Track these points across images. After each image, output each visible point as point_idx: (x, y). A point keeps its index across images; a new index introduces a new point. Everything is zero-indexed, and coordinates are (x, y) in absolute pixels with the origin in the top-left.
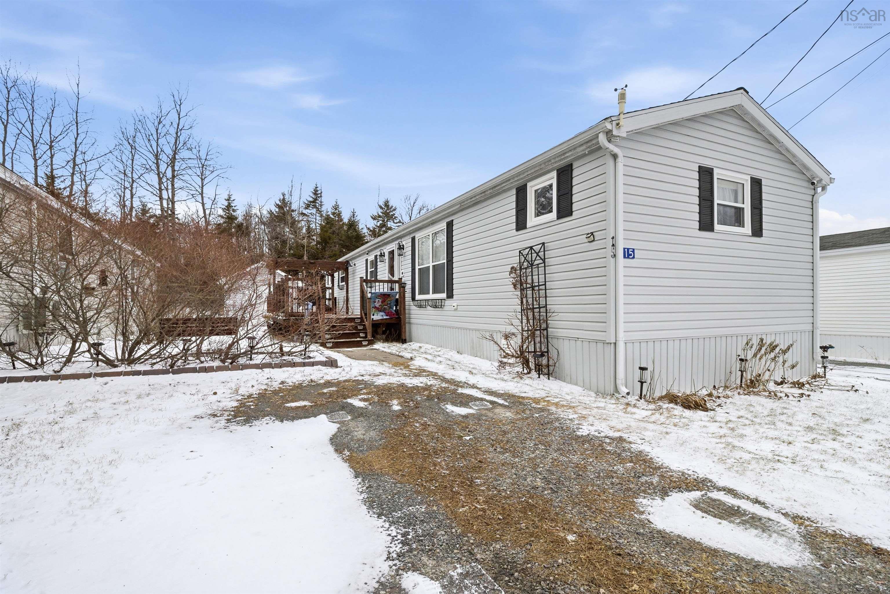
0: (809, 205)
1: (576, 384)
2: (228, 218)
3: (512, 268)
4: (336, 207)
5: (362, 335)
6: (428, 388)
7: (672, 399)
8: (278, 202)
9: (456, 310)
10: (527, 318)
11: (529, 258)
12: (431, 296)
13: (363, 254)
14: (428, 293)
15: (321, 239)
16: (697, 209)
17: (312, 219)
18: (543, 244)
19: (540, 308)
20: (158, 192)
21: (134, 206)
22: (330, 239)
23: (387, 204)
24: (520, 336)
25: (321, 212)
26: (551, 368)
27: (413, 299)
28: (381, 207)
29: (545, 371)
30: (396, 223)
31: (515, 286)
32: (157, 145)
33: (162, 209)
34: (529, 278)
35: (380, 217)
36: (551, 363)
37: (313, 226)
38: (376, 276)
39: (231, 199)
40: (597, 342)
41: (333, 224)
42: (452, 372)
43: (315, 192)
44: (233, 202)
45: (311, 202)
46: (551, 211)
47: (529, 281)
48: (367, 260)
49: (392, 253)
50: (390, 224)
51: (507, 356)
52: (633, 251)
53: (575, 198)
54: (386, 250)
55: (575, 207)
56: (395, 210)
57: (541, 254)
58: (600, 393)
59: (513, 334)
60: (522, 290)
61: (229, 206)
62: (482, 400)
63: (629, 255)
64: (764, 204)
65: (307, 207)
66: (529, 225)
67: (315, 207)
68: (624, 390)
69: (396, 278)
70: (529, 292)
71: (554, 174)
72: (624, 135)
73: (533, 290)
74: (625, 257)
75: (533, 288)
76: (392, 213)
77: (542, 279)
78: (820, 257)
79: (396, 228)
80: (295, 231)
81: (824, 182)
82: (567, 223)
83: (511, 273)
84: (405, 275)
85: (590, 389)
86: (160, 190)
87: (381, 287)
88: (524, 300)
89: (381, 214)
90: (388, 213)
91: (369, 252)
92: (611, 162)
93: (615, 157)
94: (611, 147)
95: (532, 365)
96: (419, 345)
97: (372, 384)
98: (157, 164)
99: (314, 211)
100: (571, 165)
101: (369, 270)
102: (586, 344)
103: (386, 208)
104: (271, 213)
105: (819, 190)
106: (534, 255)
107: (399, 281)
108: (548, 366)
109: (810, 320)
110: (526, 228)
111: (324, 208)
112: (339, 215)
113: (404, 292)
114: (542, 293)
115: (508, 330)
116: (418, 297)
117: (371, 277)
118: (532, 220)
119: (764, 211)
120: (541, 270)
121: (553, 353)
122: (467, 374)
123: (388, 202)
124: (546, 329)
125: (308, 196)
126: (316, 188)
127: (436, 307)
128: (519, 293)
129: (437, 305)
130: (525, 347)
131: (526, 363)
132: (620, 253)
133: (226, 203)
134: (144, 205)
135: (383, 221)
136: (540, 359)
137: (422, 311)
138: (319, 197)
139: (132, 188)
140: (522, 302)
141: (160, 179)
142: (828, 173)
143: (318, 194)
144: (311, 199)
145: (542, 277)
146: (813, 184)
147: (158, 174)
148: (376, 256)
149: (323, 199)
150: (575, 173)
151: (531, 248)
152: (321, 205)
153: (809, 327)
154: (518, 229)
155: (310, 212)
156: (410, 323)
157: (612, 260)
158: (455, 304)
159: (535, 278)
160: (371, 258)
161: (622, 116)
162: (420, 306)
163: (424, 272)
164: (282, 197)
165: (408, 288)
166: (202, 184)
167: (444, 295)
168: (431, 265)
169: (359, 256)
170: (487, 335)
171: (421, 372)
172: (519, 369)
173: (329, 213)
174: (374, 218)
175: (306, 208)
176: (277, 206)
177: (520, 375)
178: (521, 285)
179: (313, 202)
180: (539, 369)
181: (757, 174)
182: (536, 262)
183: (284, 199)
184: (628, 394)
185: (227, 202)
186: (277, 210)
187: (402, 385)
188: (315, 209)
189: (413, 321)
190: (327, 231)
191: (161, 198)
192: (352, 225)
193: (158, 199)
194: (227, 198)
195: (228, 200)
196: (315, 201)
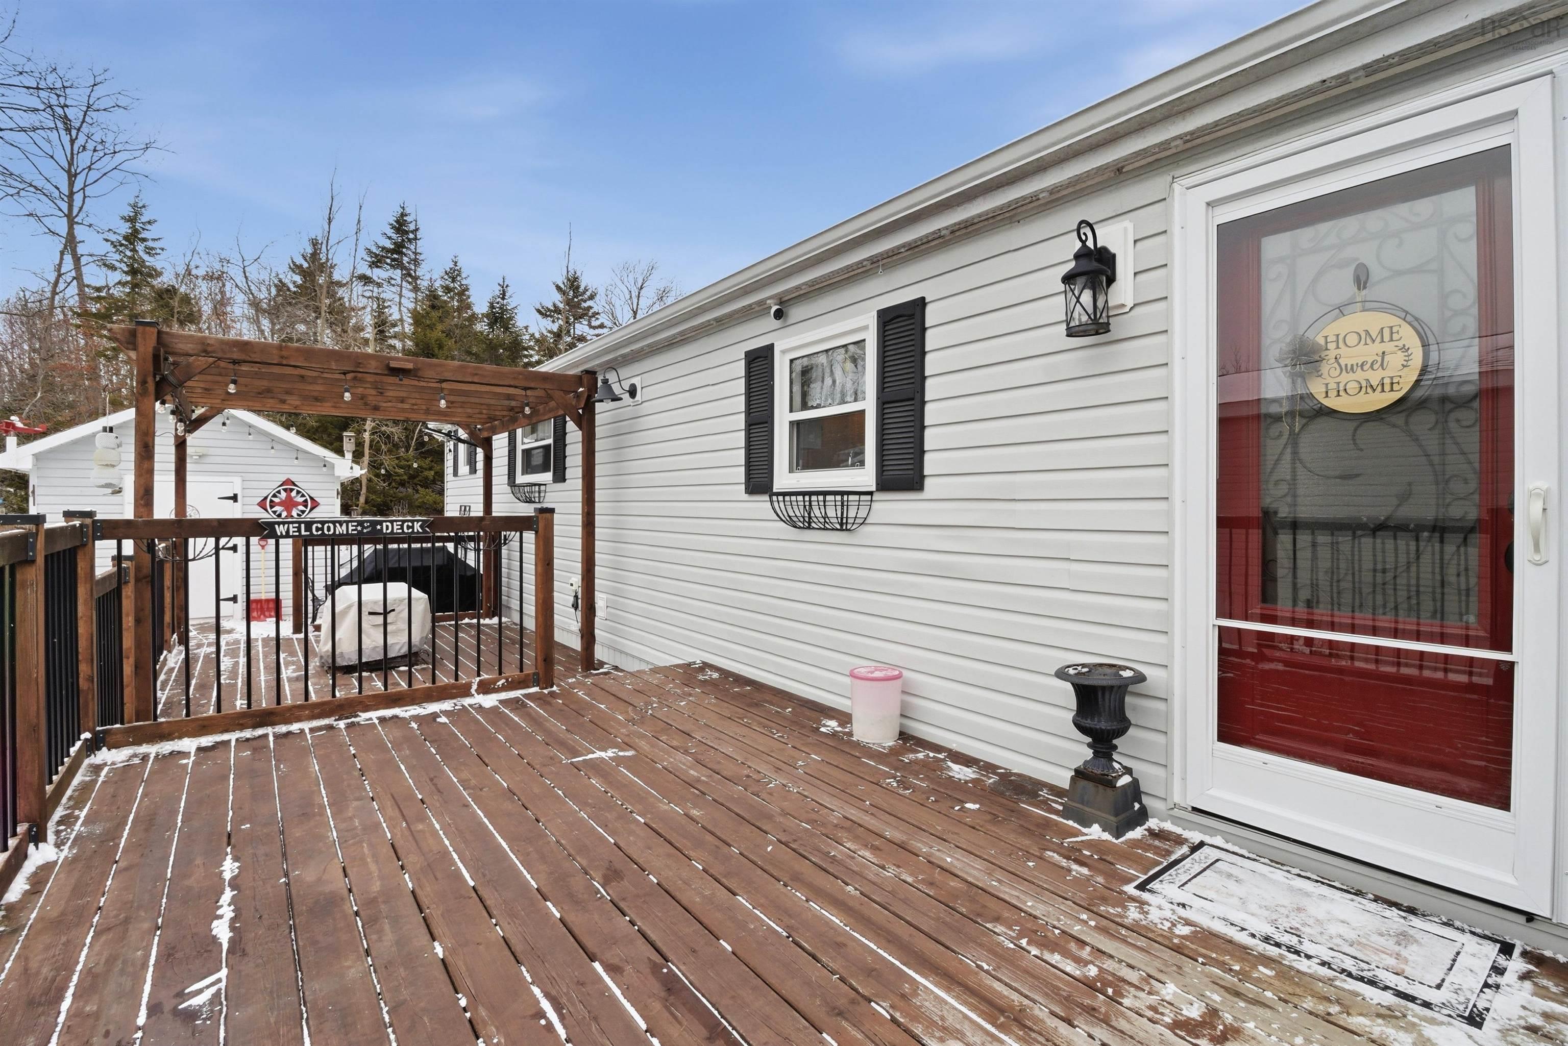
2: (132, 271)
4: (454, 274)
8: (300, 261)
15: (417, 345)
23: (574, 285)
25: (416, 278)
28: (559, 289)
30: (594, 328)
35: (557, 310)
37: (392, 312)
39: (144, 219)
41: (445, 314)
43: (400, 226)
44: (148, 227)
45: (385, 249)
50: (580, 329)
56: (592, 297)
61: (133, 237)
65: (377, 262)
67: (397, 265)
76: (584, 305)
79: (595, 338)
89: (561, 306)
90: (578, 305)
99: (397, 274)
103: (571, 293)
104: (278, 284)
111: (422, 272)
112: (463, 293)
123: (576, 279)
126: (403, 215)
133: (125, 228)
135: (566, 320)
138: (410, 240)
143: (407, 232)
144: (389, 245)
149: (422, 247)
152: (416, 262)
155: (383, 275)
164: (309, 249)
173: (437, 284)
174: (544, 313)
175: (374, 265)
179: (393, 251)
183: (314, 253)
185: (128, 224)
186: (298, 279)
188: (399, 271)
192: (501, 317)
194: (128, 212)
195: (132, 220)
196: (398, 248)
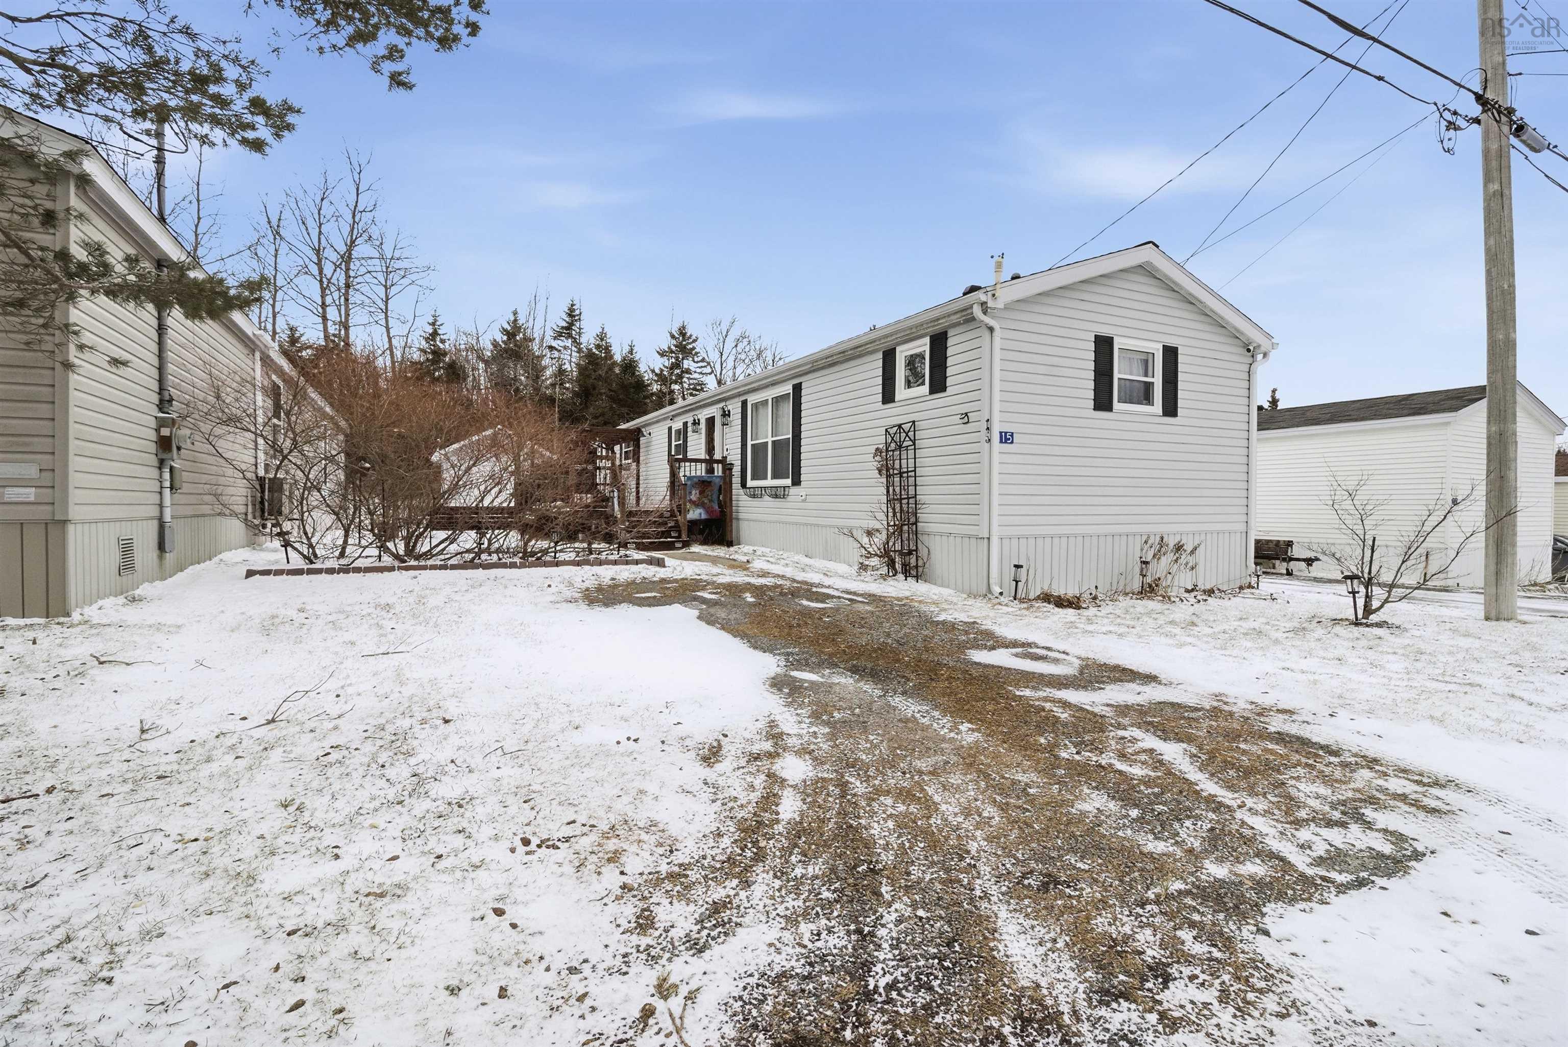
0: (1246, 376)
1: (948, 587)
2: (434, 352)
3: (877, 449)
4: (602, 336)
5: (673, 534)
6: (776, 586)
7: (1046, 598)
8: (506, 326)
9: (804, 501)
10: (894, 509)
11: (897, 438)
12: (769, 482)
13: (665, 419)
14: (765, 478)
15: (581, 389)
16: (1091, 385)
17: (565, 356)
18: (914, 422)
19: (908, 498)
20: (320, 310)
21: (278, 330)
22: (594, 389)
23: (682, 332)
24: (884, 533)
25: (579, 344)
26: (920, 569)
27: (744, 485)
28: (673, 337)
29: (914, 572)
30: (698, 362)
31: (880, 471)
32: (320, 233)
33: (326, 337)
34: (897, 462)
35: (672, 352)
36: (920, 563)
37: (567, 367)
38: (685, 452)
39: (439, 324)
40: (970, 537)
41: (597, 364)
42: (803, 574)
43: (571, 313)
44: (441, 327)
45: (563, 328)
46: (923, 384)
47: (897, 466)
48: (670, 429)
49: (711, 422)
50: (687, 364)
51: (870, 555)
52: (1012, 435)
53: (949, 372)
54: (703, 415)
55: (949, 382)
56: (695, 341)
57: (911, 434)
58: (972, 595)
59: (878, 530)
60: (888, 476)
61: (434, 334)
62: (839, 597)
63: (1006, 439)
64: (1181, 376)
65: (558, 336)
66: (898, 397)
67: (570, 336)
68: (997, 590)
69: (717, 456)
70: (897, 479)
71: (927, 340)
72: (1001, 306)
73: (901, 477)
74: (1001, 442)
75: (901, 474)
76: (690, 346)
77: (911, 464)
78: (1258, 440)
80: (536, 372)
81: (1263, 349)
82: (940, 400)
83: (875, 455)
84: (732, 452)
85: (963, 592)
86: (324, 305)
87: (693, 468)
88: (891, 489)
89: (673, 348)
90: (685, 347)
91: (674, 416)
92: (987, 334)
93: (991, 329)
94: (987, 320)
95: (898, 566)
96: (752, 548)
97: (714, 582)
98: (319, 264)
99: (569, 343)
100: (945, 333)
101: (674, 443)
102: (959, 540)
103: (681, 339)
104: (495, 344)
105: (1260, 357)
106: (903, 435)
107: (723, 461)
108: (917, 567)
109: (1244, 518)
110: (893, 401)
111: (584, 340)
112: (607, 349)
113: (731, 476)
114: (911, 480)
115: (871, 526)
116: (750, 483)
117: (677, 453)
118: (901, 392)
119: (1180, 385)
120: (911, 453)
121: (923, 552)
122: (822, 576)
123: (684, 327)
124: (915, 523)
125: (559, 319)
126: (572, 306)
127: (776, 496)
128: (884, 480)
129: (778, 494)
130: (891, 544)
131: (891, 564)
132: (996, 438)
133: (430, 330)
134: (292, 329)
135: (677, 358)
136: (907, 558)
137: (755, 503)
138: (576, 320)
139: (274, 301)
140: (888, 492)
141: (323, 290)
142: (1269, 336)
143: (575, 316)
144: (565, 324)
145: (911, 462)
146: (1249, 350)
147: (321, 281)
148: (685, 424)
149: (583, 324)
150: (950, 342)
151: (900, 426)
152: (580, 334)
153: (1242, 527)
154: (885, 401)
155: (562, 344)
156: (738, 519)
157: (987, 445)
158: (803, 494)
159: (904, 462)
160: (677, 425)
161: (998, 286)
162: (754, 496)
163: (759, 450)
164: (512, 318)
165: (737, 470)
166: (387, 296)
167: (788, 482)
168: (770, 440)
169: (658, 422)
170: (846, 531)
171: (765, 574)
172: (884, 570)
173: (592, 345)
174: (662, 354)
175: (555, 338)
176: (505, 331)
177: (884, 577)
178: (888, 470)
179: (567, 329)
180: (907, 572)
181: (1172, 342)
182: (905, 444)
183: (515, 320)
184: (1001, 594)
185: (431, 326)
186: (505, 338)
187: (749, 584)
188: (570, 341)
189: (741, 516)
190: (589, 376)
191: (325, 319)
192: (630, 366)
193: (320, 320)
194: (431, 320)
195: (433, 324)
196: (569, 327)
